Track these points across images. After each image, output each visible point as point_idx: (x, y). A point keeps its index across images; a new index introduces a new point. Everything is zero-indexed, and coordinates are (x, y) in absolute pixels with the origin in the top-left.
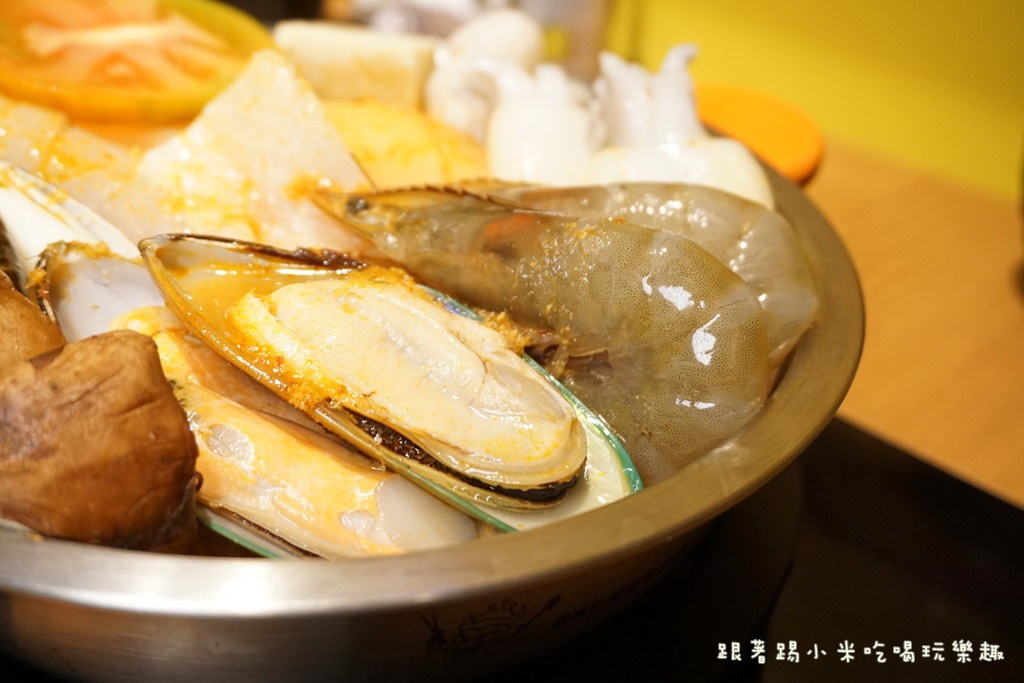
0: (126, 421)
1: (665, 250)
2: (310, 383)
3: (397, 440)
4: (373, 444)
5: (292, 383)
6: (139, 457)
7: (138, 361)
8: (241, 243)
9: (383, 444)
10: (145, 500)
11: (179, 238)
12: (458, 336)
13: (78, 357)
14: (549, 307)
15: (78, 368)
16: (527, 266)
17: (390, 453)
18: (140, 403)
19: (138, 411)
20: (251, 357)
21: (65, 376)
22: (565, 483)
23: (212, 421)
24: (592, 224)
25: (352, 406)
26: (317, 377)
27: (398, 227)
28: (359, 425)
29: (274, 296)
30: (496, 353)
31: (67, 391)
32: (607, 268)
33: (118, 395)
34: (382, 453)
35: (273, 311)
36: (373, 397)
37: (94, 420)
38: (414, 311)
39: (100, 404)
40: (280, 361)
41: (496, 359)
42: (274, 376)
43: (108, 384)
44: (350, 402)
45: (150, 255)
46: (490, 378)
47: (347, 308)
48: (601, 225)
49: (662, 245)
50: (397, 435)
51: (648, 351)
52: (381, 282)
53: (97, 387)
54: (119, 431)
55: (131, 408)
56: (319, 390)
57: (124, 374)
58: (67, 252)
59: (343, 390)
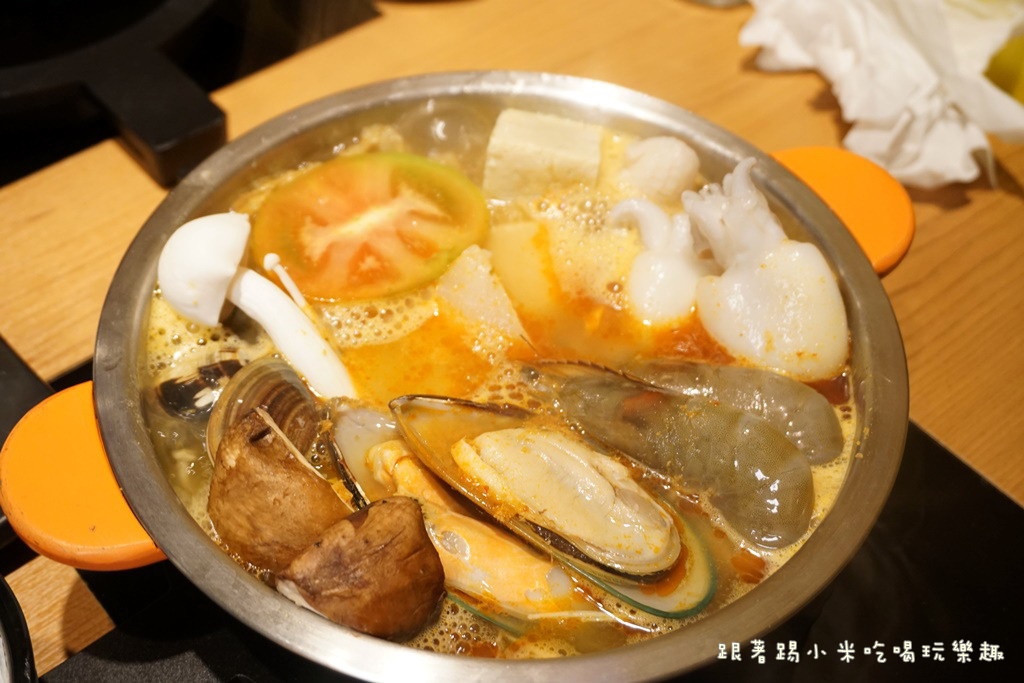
0: (407, 563)
1: (747, 431)
2: (507, 505)
3: (560, 542)
4: (545, 545)
5: (496, 504)
6: (416, 586)
7: (413, 524)
8: (452, 399)
9: (551, 544)
10: (417, 611)
11: (412, 397)
12: (597, 468)
13: (377, 518)
14: (669, 463)
15: (379, 527)
16: (654, 434)
17: (558, 552)
18: (415, 552)
19: (413, 556)
20: (468, 486)
21: (372, 533)
22: (667, 571)
23: (443, 528)
24: (698, 406)
25: (532, 520)
26: (510, 499)
27: (562, 396)
28: (537, 532)
29: (478, 439)
30: (622, 481)
31: (374, 544)
32: (708, 440)
33: (402, 548)
34: (551, 550)
35: (478, 452)
36: (545, 514)
37: (390, 564)
38: (568, 452)
39: (392, 552)
40: (486, 488)
41: (622, 486)
42: (484, 499)
43: (396, 539)
44: (530, 517)
45: (398, 411)
46: (619, 501)
47: (526, 450)
48: (703, 407)
49: (745, 427)
50: (561, 538)
51: (734, 496)
52: (546, 430)
53: (391, 542)
54: (404, 570)
55: (409, 555)
56: (511, 508)
57: (406, 532)
58: (339, 404)
59: (526, 509)
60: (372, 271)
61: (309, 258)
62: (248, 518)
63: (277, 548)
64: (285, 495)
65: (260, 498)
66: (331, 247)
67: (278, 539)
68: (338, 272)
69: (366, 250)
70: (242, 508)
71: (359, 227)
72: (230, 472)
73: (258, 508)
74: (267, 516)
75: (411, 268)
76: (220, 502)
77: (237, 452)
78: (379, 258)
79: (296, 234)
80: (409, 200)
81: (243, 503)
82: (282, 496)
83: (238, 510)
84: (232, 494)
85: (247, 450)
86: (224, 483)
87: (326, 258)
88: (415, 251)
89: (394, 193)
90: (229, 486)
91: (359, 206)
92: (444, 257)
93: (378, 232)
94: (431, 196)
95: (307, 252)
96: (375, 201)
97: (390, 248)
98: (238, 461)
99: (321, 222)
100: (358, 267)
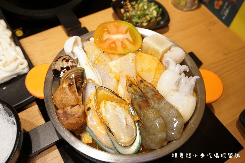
0: (77, 119)
7: (81, 112)
10: (77, 127)
12: (126, 119)
23: (92, 117)
25: (107, 124)
26: (105, 118)
28: (107, 126)
30: (130, 123)
31: (72, 113)
33: (77, 116)
36: (110, 124)
40: (101, 114)
53: (75, 114)
57: (79, 113)
58: (90, 80)
59: (106, 122)
60: (113, 47)
61: (103, 39)
62: (62, 97)
63: (64, 105)
64: (70, 98)
65: (65, 96)
66: (108, 39)
67: (65, 104)
68: (106, 45)
69: (114, 42)
70: (62, 95)
71: (115, 37)
72: (63, 88)
73: (64, 97)
74: (65, 99)
75: (120, 50)
76: (59, 92)
77: (66, 85)
78: (115, 45)
79: (103, 33)
80: (128, 36)
81: (62, 94)
82: (69, 97)
83: (61, 95)
84: (61, 92)
85: (67, 86)
86: (61, 89)
87: (106, 40)
88: (123, 47)
89: (126, 33)
90: (61, 90)
91: (118, 33)
92: (128, 51)
93: (118, 40)
94: (132, 37)
95: (103, 38)
96: (121, 33)
97: (119, 44)
98: (65, 87)
99: (109, 33)
100: (110, 45)
